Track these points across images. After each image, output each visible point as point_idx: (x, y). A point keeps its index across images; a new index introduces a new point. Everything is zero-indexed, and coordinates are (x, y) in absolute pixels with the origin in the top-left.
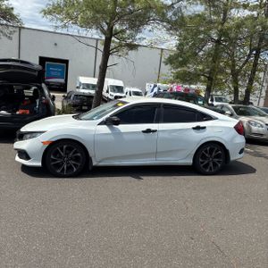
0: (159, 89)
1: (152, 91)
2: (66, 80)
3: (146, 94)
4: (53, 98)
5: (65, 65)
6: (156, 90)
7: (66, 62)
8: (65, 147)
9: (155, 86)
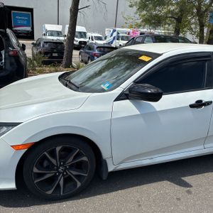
0: (118, 33)
1: (112, 35)
2: (33, 28)
3: (105, 38)
4: (23, 47)
5: (30, 13)
6: (115, 34)
7: (31, 10)
8: (58, 149)
9: (114, 31)
